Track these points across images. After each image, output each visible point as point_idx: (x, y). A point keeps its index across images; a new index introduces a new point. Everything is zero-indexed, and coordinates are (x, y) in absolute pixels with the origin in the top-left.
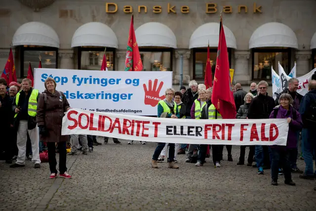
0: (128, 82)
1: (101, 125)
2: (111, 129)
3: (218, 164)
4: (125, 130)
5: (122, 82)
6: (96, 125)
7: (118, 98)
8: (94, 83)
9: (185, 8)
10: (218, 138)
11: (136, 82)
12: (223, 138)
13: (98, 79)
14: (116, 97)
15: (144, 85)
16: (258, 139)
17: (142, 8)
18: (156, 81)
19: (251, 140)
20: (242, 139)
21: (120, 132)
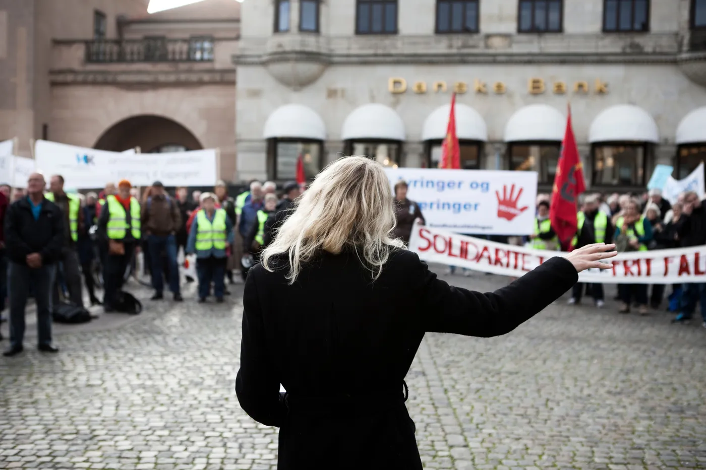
0: (474, 185)
1: (464, 253)
2: (478, 258)
3: (600, 303)
4: (498, 261)
5: (466, 186)
6: (456, 251)
7: (459, 209)
8: (427, 185)
9: (499, 87)
10: (632, 274)
11: (485, 186)
12: (639, 273)
13: (432, 182)
14: (458, 207)
15: (497, 193)
16: (688, 273)
17: (440, 86)
18: (513, 187)
19: (680, 273)
20: (666, 273)
21: (490, 262)
